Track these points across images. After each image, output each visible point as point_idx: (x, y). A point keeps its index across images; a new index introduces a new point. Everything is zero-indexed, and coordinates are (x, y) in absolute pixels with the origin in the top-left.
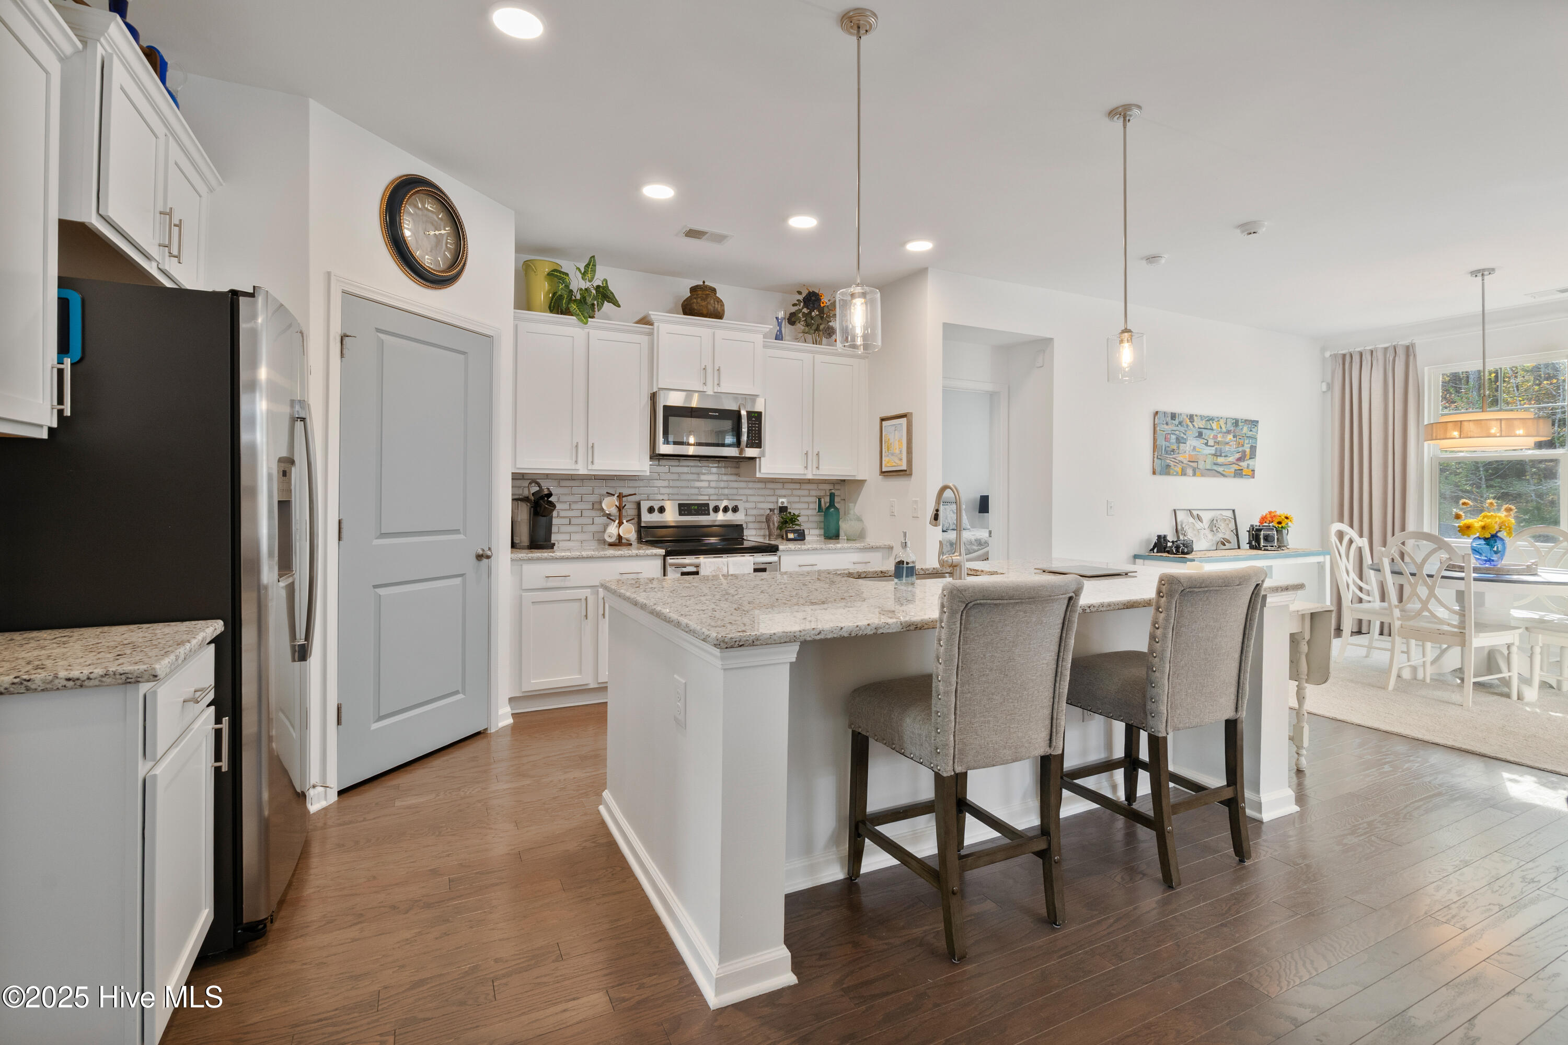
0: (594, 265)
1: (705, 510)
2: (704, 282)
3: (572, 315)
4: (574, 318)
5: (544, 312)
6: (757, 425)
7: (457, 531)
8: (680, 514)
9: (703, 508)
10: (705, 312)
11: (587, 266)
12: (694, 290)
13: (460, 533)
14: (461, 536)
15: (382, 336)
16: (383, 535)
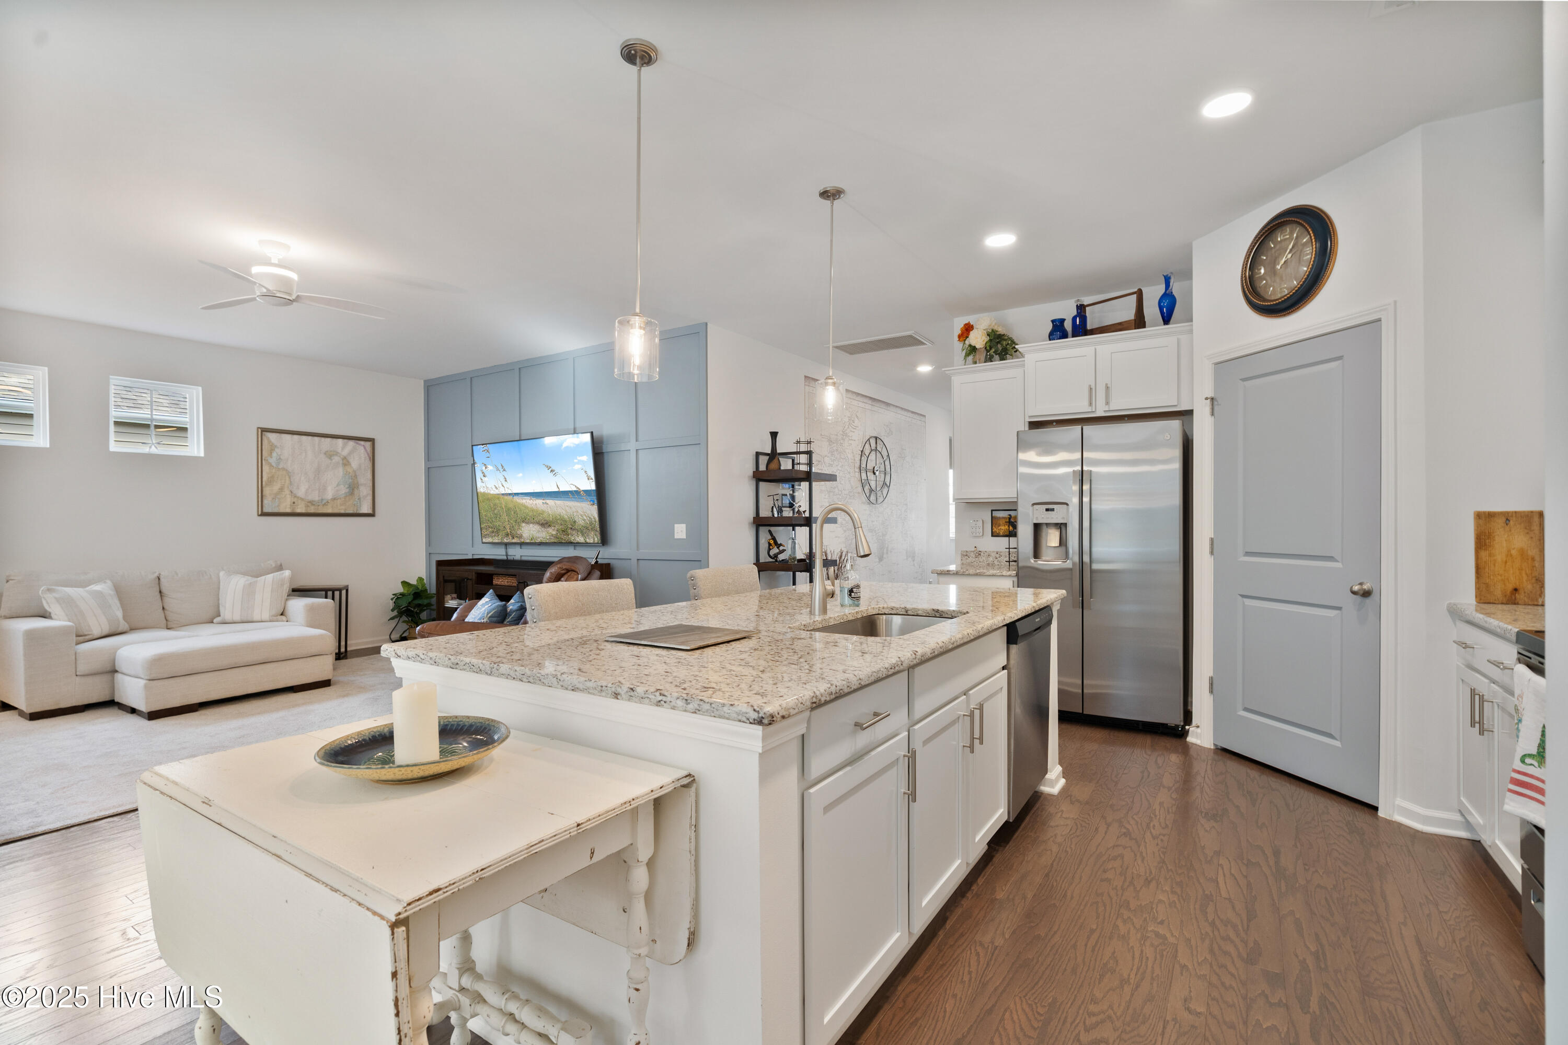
7: (1331, 559)
13: (1337, 561)
16: (1248, 554)
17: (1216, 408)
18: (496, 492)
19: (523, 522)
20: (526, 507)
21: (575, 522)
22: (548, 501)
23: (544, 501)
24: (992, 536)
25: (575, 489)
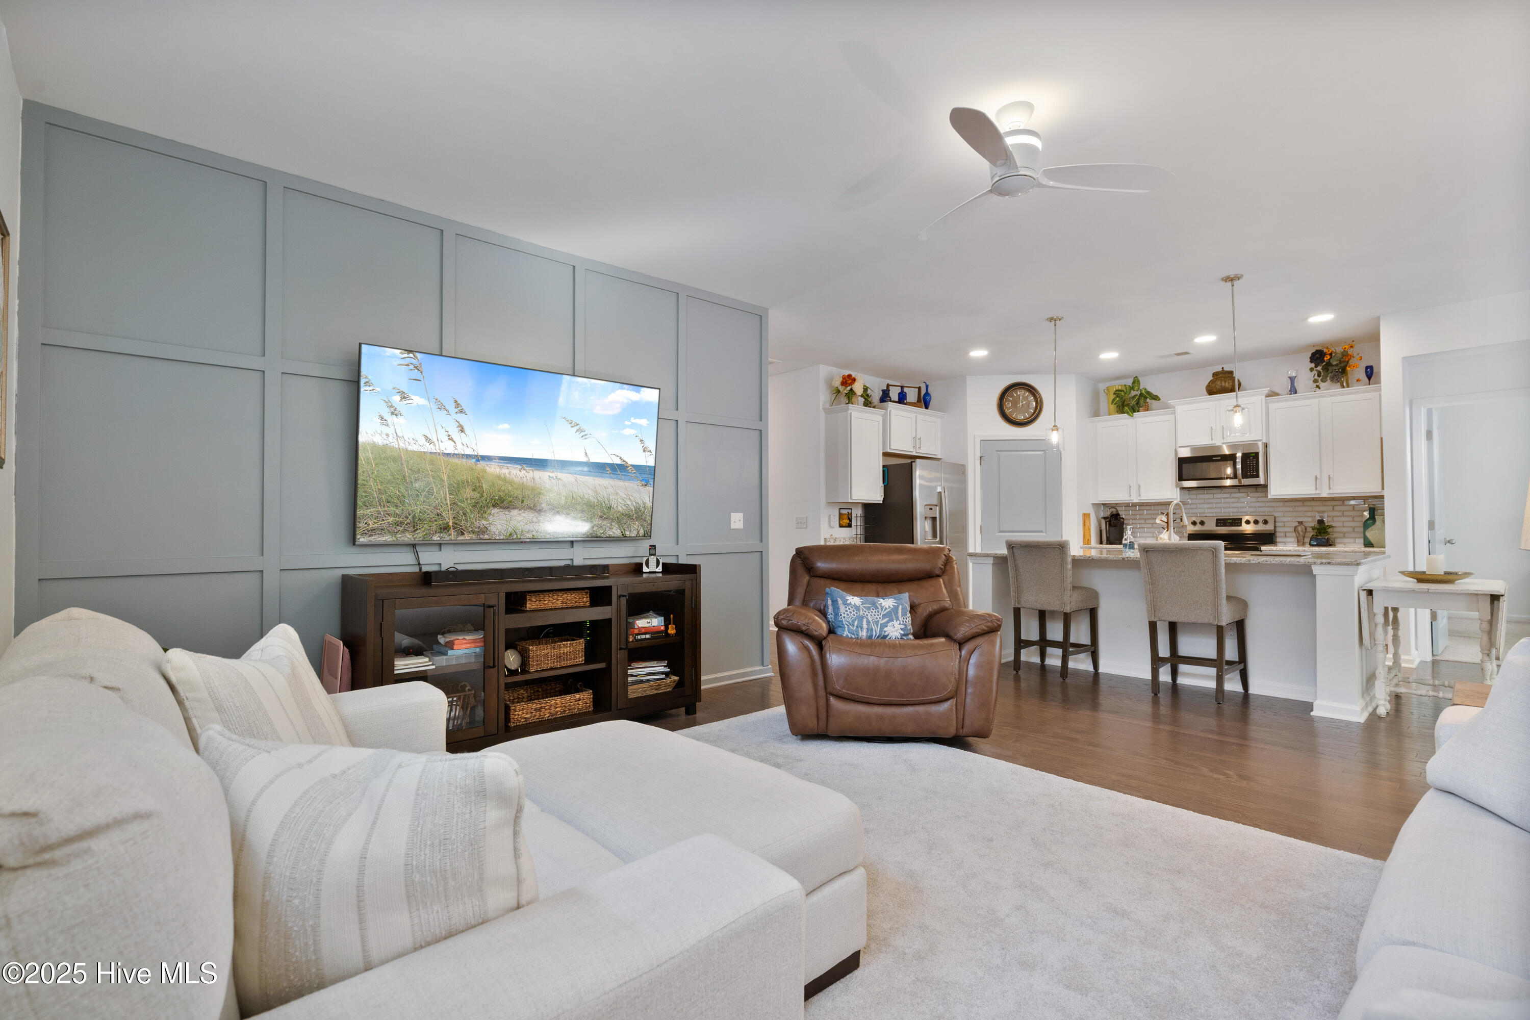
0: (1138, 382)
1: (1238, 523)
2: (1223, 368)
3: (1124, 413)
4: (1126, 414)
5: (1115, 414)
6: (1254, 462)
7: (1041, 532)
8: (1217, 525)
9: (1237, 521)
10: (1215, 391)
11: (1134, 383)
12: (1215, 375)
13: (1043, 533)
14: (1044, 534)
15: (999, 453)
16: (1001, 532)
17: (982, 461)
18: (430, 448)
19: (494, 506)
20: (511, 483)
21: (610, 508)
22: (560, 475)
23: (552, 475)
24: (840, 527)
25: (618, 461)
